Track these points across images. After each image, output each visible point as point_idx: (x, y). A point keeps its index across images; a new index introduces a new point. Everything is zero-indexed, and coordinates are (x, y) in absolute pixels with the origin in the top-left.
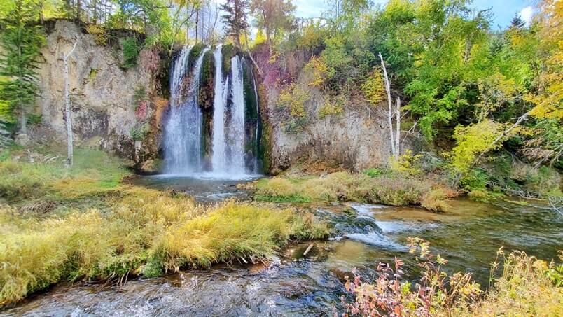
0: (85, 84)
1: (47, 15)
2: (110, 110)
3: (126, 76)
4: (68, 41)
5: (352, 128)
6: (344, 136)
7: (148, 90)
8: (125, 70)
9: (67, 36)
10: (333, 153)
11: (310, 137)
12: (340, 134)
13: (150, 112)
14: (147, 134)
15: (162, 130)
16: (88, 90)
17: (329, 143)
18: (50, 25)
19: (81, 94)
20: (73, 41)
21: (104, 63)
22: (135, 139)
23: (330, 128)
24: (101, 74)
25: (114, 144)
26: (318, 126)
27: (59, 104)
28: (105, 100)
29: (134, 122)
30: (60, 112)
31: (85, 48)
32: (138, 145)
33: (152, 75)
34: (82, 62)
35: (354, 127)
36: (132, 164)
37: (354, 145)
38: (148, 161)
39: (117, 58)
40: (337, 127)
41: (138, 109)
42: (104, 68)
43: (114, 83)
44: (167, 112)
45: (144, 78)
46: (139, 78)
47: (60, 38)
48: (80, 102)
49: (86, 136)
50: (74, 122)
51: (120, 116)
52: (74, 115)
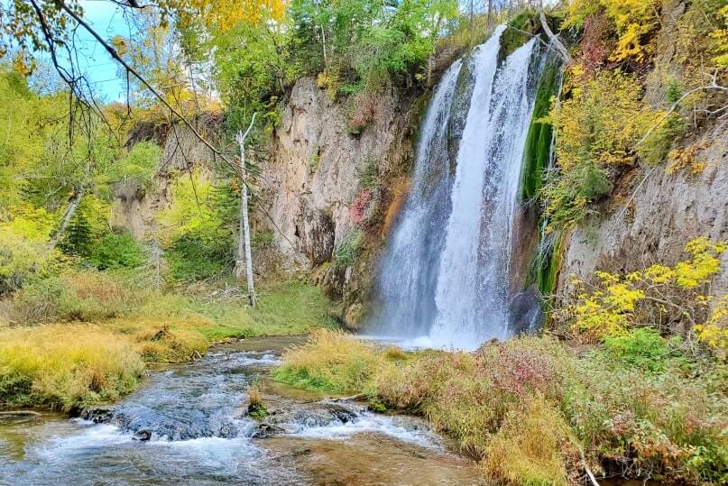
0: (312, 173)
2: (336, 213)
3: (358, 147)
4: (301, 110)
7: (384, 166)
8: (357, 136)
9: (300, 103)
13: (372, 210)
14: (360, 252)
15: (387, 244)
16: (314, 184)
18: (290, 91)
19: (309, 192)
20: (306, 107)
21: (332, 132)
22: (347, 263)
24: (327, 151)
27: (291, 212)
28: (327, 197)
29: (353, 230)
30: (292, 224)
31: (319, 114)
32: (348, 274)
34: (312, 139)
38: (353, 306)
41: (361, 210)
42: (331, 142)
43: (341, 163)
45: (381, 144)
46: (374, 145)
47: (293, 108)
48: (312, 206)
49: (317, 263)
50: (308, 239)
51: (343, 221)
52: (307, 228)
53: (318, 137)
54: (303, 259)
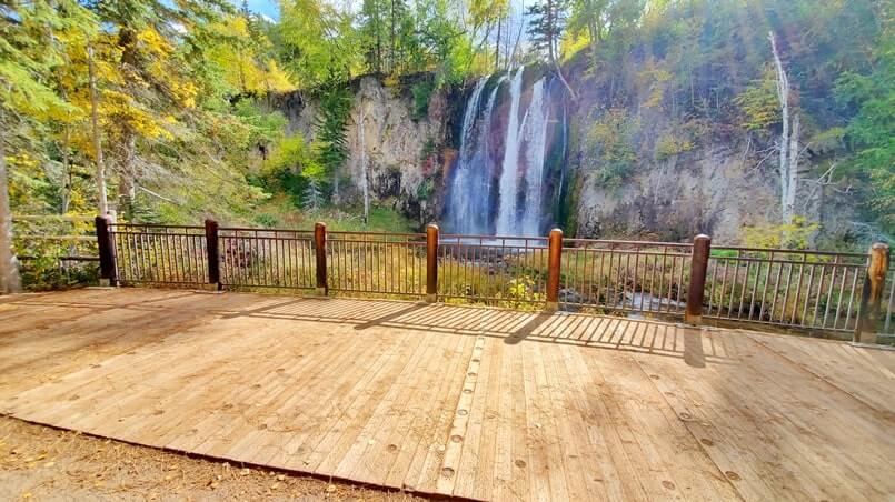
0: (383, 141)
1: (354, 74)
2: (403, 167)
3: (417, 127)
4: (370, 99)
5: (713, 175)
6: (696, 191)
7: (437, 141)
8: (416, 121)
9: (369, 94)
10: (671, 220)
11: (637, 194)
12: (689, 188)
13: (436, 167)
14: (432, 193)
15: (449, 186)
16: (385, 149)
17: (668, 203)
18: (355, 84)
19: (380, 153)
20: (373, 98)
21: (398, 116)
22: (420, 199)
23: (672, 177)
24: (396, 129)
25: (404, 204)
26: (653, 174)
28: (398, 157)
29: (421, 179)
31: (384, 103)
32: (424, 205)
33: (443, 122)
34: (381, 119)
35: (718, 175)
36: (417, 225)
37: (714, 206)
39: (410, 109)
40: (686, 175)
41: (426, 165)
42: (398, 123)
43: (407, 137)
44: (454, 166)
45: (434, 129)
46: (430, 127)
47: (363, 96)
48: (379, 161)
49: (384, 196)
50: (374, 182)
51: (411, 173)
52: (375, 175)
53: (386, 118)
54: (372, 193)
